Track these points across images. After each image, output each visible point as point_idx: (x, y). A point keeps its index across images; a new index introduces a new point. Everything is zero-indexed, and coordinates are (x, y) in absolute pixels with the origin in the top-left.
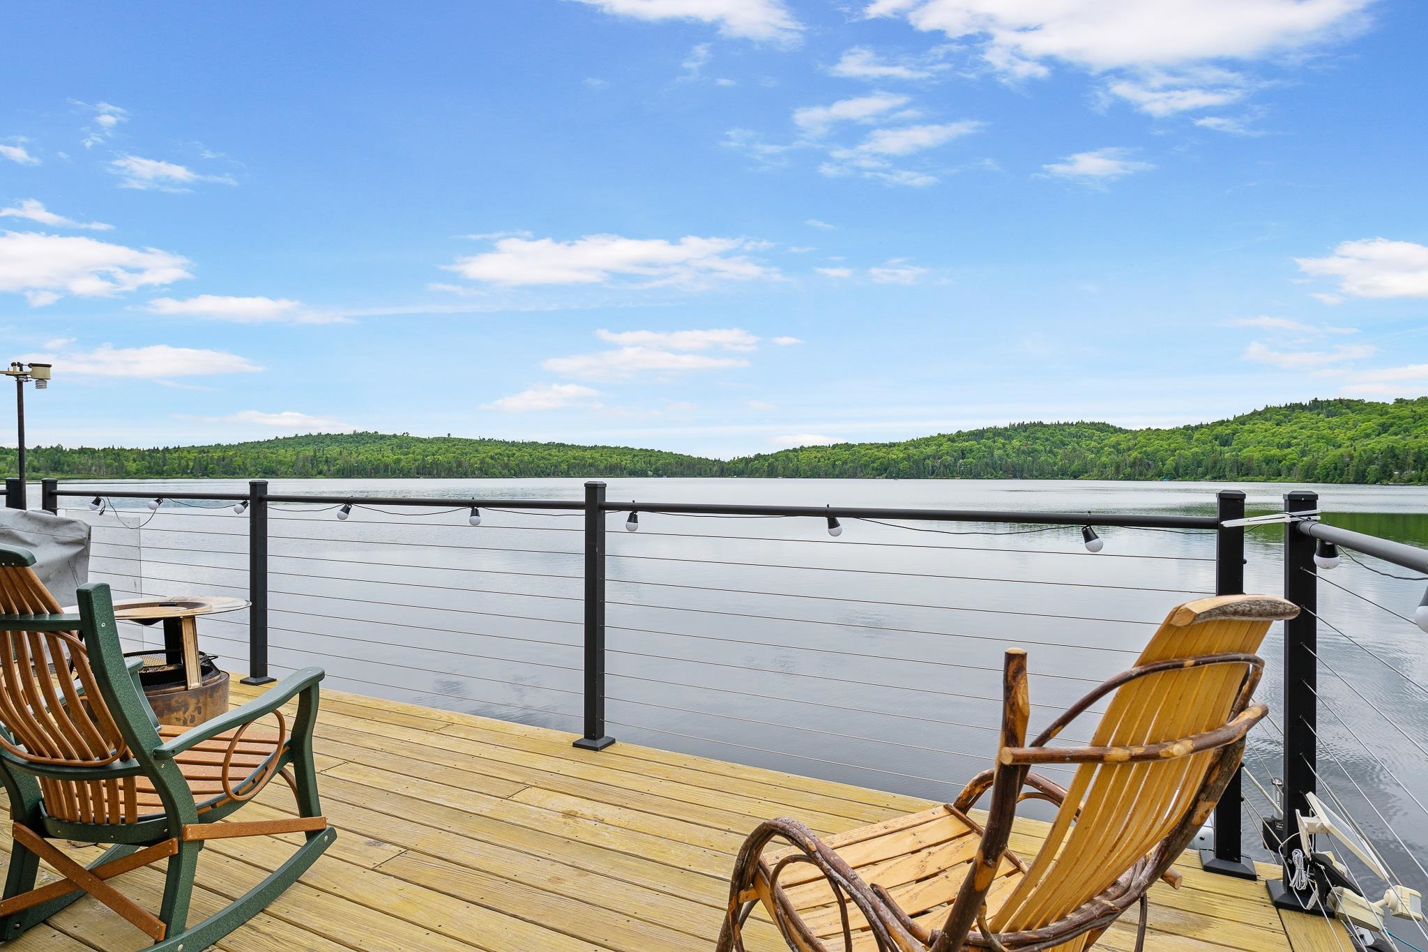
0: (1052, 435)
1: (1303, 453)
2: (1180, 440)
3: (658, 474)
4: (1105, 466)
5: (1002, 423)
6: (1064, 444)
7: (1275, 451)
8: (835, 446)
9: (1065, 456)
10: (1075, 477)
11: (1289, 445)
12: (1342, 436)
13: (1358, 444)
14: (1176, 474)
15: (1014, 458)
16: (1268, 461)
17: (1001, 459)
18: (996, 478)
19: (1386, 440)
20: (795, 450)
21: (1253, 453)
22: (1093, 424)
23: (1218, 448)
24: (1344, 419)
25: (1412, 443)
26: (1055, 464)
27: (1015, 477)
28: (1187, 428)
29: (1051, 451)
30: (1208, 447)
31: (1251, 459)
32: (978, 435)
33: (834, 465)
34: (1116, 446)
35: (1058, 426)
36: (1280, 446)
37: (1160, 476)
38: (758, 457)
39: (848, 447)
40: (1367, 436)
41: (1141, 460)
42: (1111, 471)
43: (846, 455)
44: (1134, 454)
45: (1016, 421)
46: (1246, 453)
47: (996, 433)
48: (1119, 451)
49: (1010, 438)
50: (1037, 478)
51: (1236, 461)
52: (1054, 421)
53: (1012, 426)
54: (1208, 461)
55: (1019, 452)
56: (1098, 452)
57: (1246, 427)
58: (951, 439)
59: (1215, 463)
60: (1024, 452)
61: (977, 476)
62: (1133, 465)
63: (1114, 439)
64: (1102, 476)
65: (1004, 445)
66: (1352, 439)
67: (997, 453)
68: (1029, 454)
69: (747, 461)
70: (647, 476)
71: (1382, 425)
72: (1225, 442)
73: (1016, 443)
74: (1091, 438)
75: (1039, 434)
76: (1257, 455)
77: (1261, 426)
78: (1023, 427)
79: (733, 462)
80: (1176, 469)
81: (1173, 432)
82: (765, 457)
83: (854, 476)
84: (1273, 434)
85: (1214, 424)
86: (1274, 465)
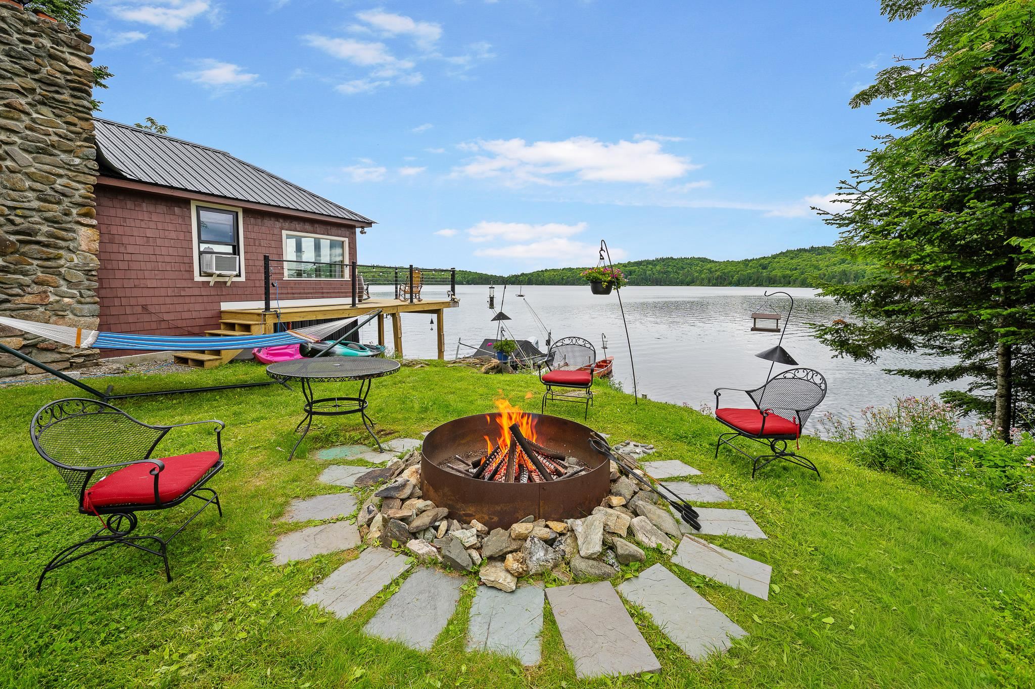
0: (677, 264)
1: (802, 273)
2: (742, 266)
3: (468, 283)
4: (703, 279)
5: (652, 258)
6: (683, 268)
7: (788, 272)
8: (563, 269)
9: (683, 274)
10: (688, 285)
11: (796, 269)
12: (822, 264)
13: (829, 269)
14: (738, 284)
15: (657, 275)
16: (784, 277)
17: (650, 276)
18: (647, 285)
19: (843, 267)
20: (542, 271)
21: (778, 273)
22: (699, 258)
23: (761, 271)
24: (823, 256)
25: (855, 268)
26: (678, 278)
27: (657, 285)
28: (746, 260)
29: (676, 272)
30: (755, 270)
31: (776, 276)
32: (639, 264)
33: (562, 279)
34: (710, 270)
35: (681, 260)
36: (791, 270)
37: (730, 284)
38: (523, 274)
39: (570, 269)
40: (835, 265)
41: (721, 276)
42: (706, 281)
43: (569, 274)
44: (718, 273)
45: (659, 257)
46: (774, 273)
47: (648, 262)
48: (711, 272)
49: (655, 265)
50: (668, 285)
51: (769, 277)
52: (679, 257)
53: (657, 259)
54: (754, 277)
55: (659, 272)
56: (701, 272)
57: (776, 260)
58: (625, 266)
59: (758, 278)
60: (662, 272)
61: (638, 284)
62: (717, 279)
63: (709, 266)
64: (702, 284)
65: (652, 269)
66: (827, 266)
67: (648, 272)
68: (666, 272)
69: (517, 276)
70: (463, 284)
71: (842, 259)
72: (765, 268)
73: (658, 268)
74: (697, 265)
75: (670, 263)
76: (779, 274)
77: (783, 259)
78: (663, 260)
79: (509, 277)
80: (739, 281)
81: (739, 262)
82: (526, 275)
83: (573, 284)
84: (789, 264)
85: (760, 259)
86: (787, 279)
